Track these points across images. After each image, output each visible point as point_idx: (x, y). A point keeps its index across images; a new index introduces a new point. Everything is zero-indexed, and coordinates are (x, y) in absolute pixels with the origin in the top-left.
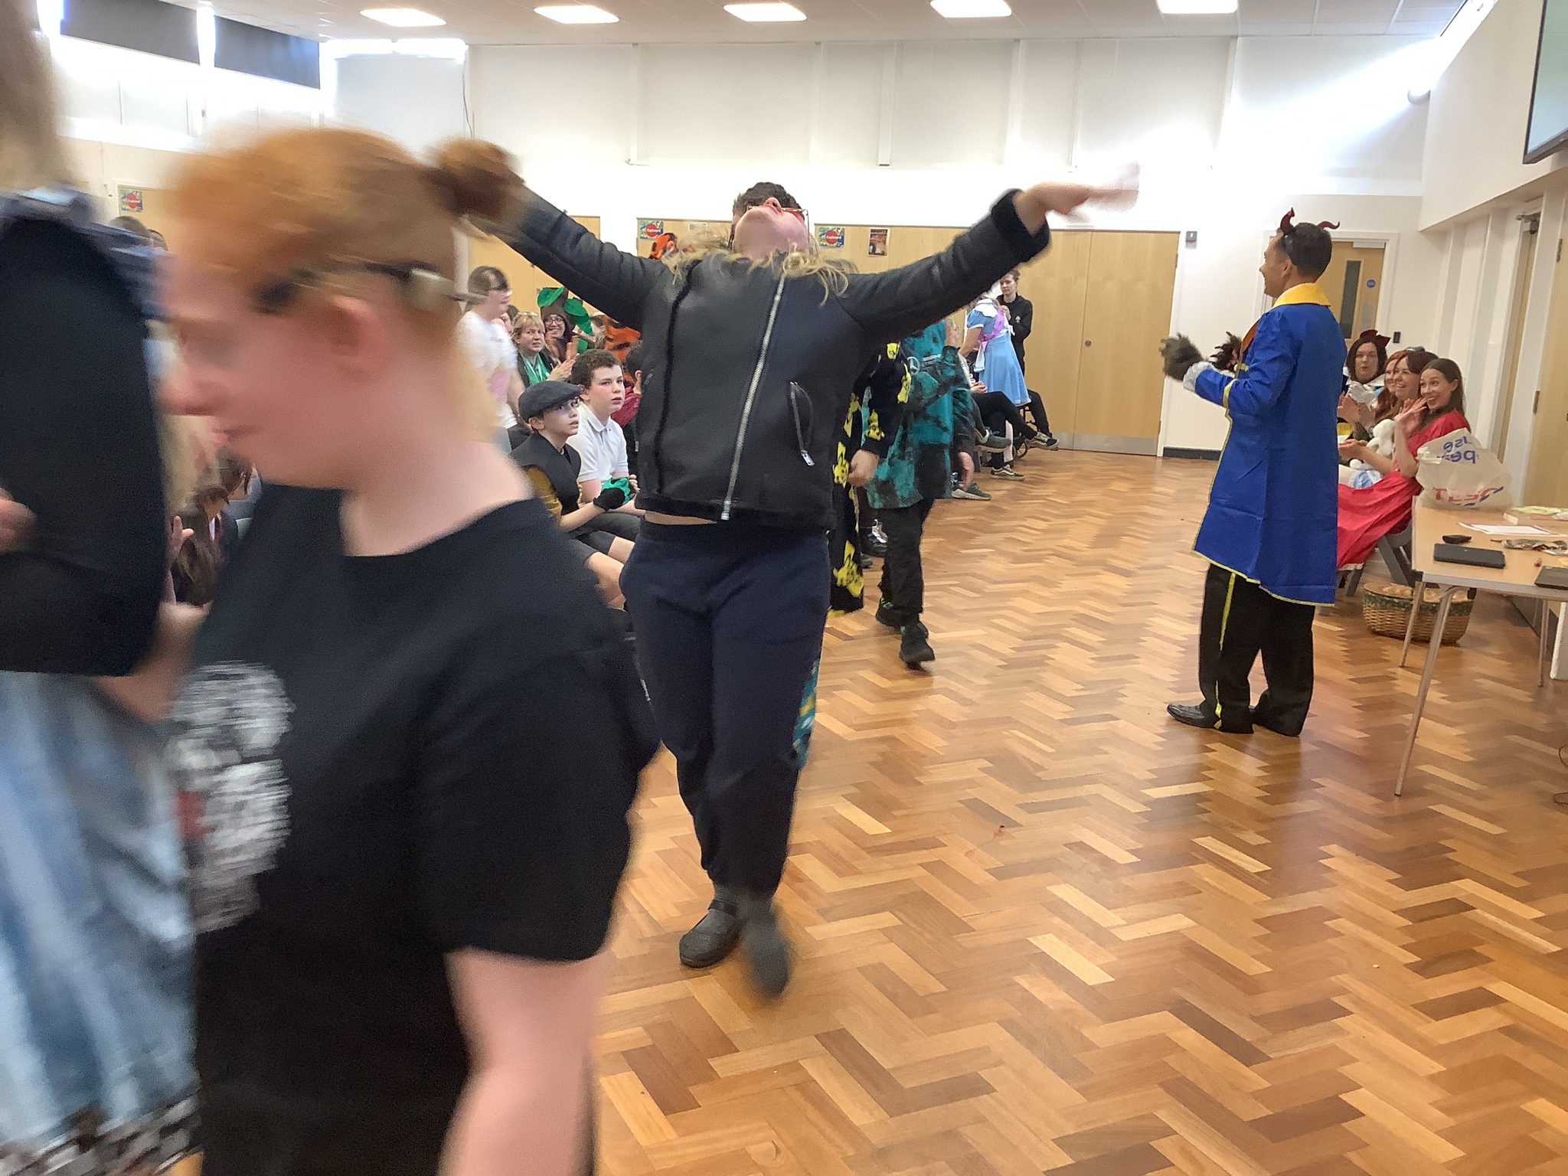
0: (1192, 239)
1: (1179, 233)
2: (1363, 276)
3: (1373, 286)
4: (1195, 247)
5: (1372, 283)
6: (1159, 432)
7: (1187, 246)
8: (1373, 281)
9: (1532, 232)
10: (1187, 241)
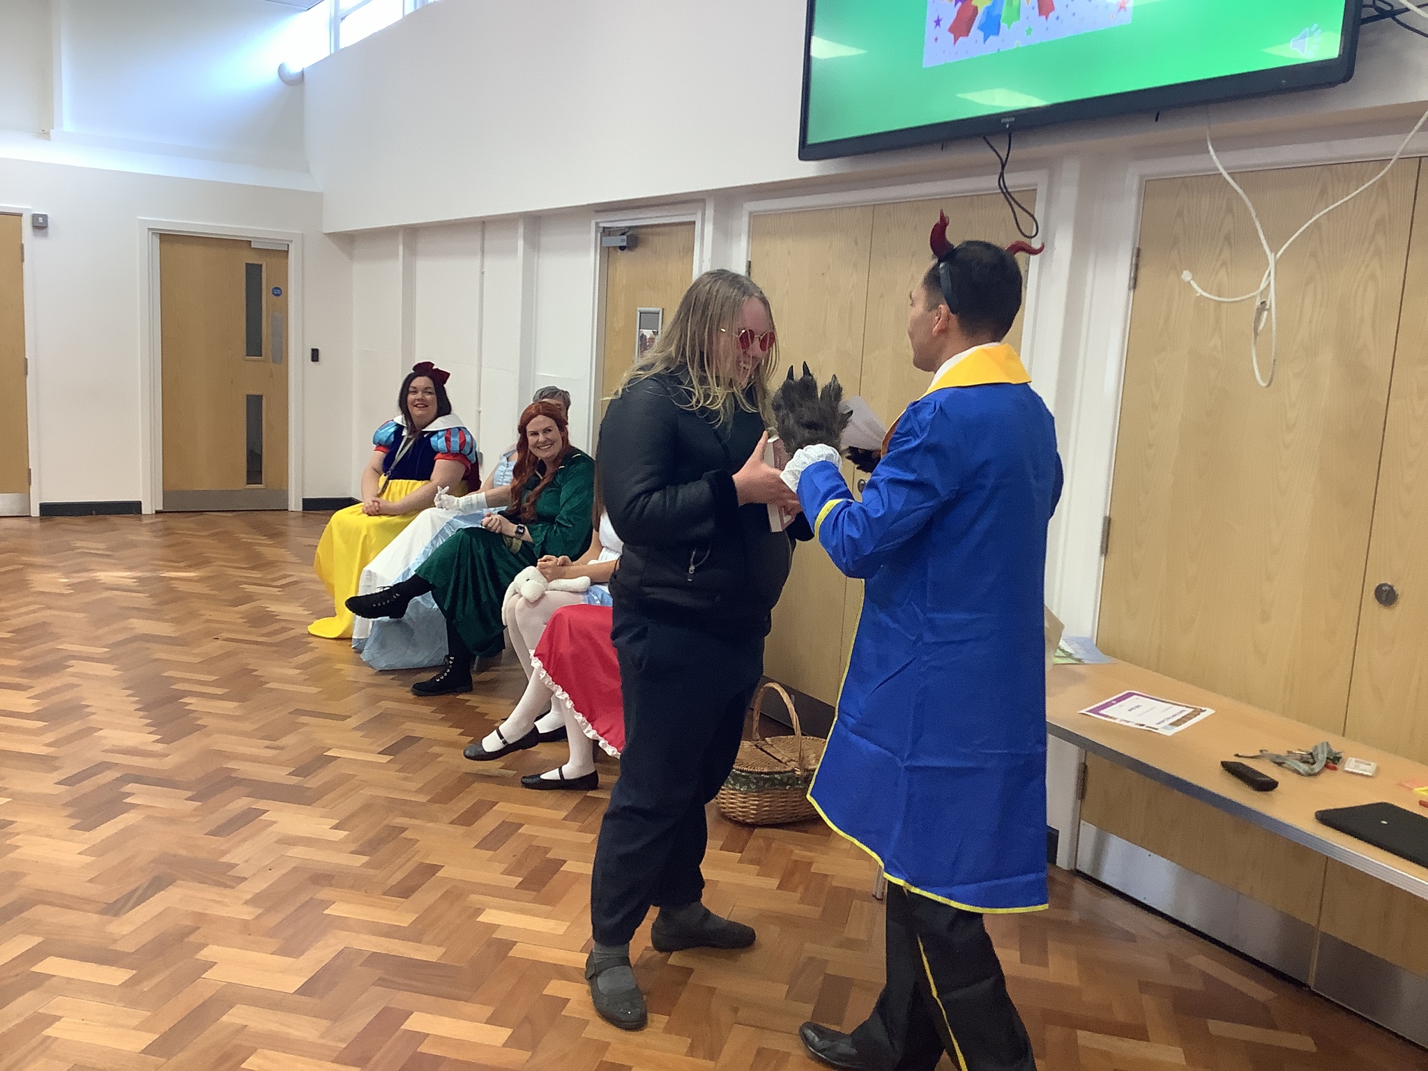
0: (40, 225)
1: (21, 215)
2: (267, 284)
3: (278, 295)
4: (46, 235)
5: (277, 292)
6: (30, 484)
7: (35, 235)
8: (278, 288)
9: (622, 248)
10: (33, 226)
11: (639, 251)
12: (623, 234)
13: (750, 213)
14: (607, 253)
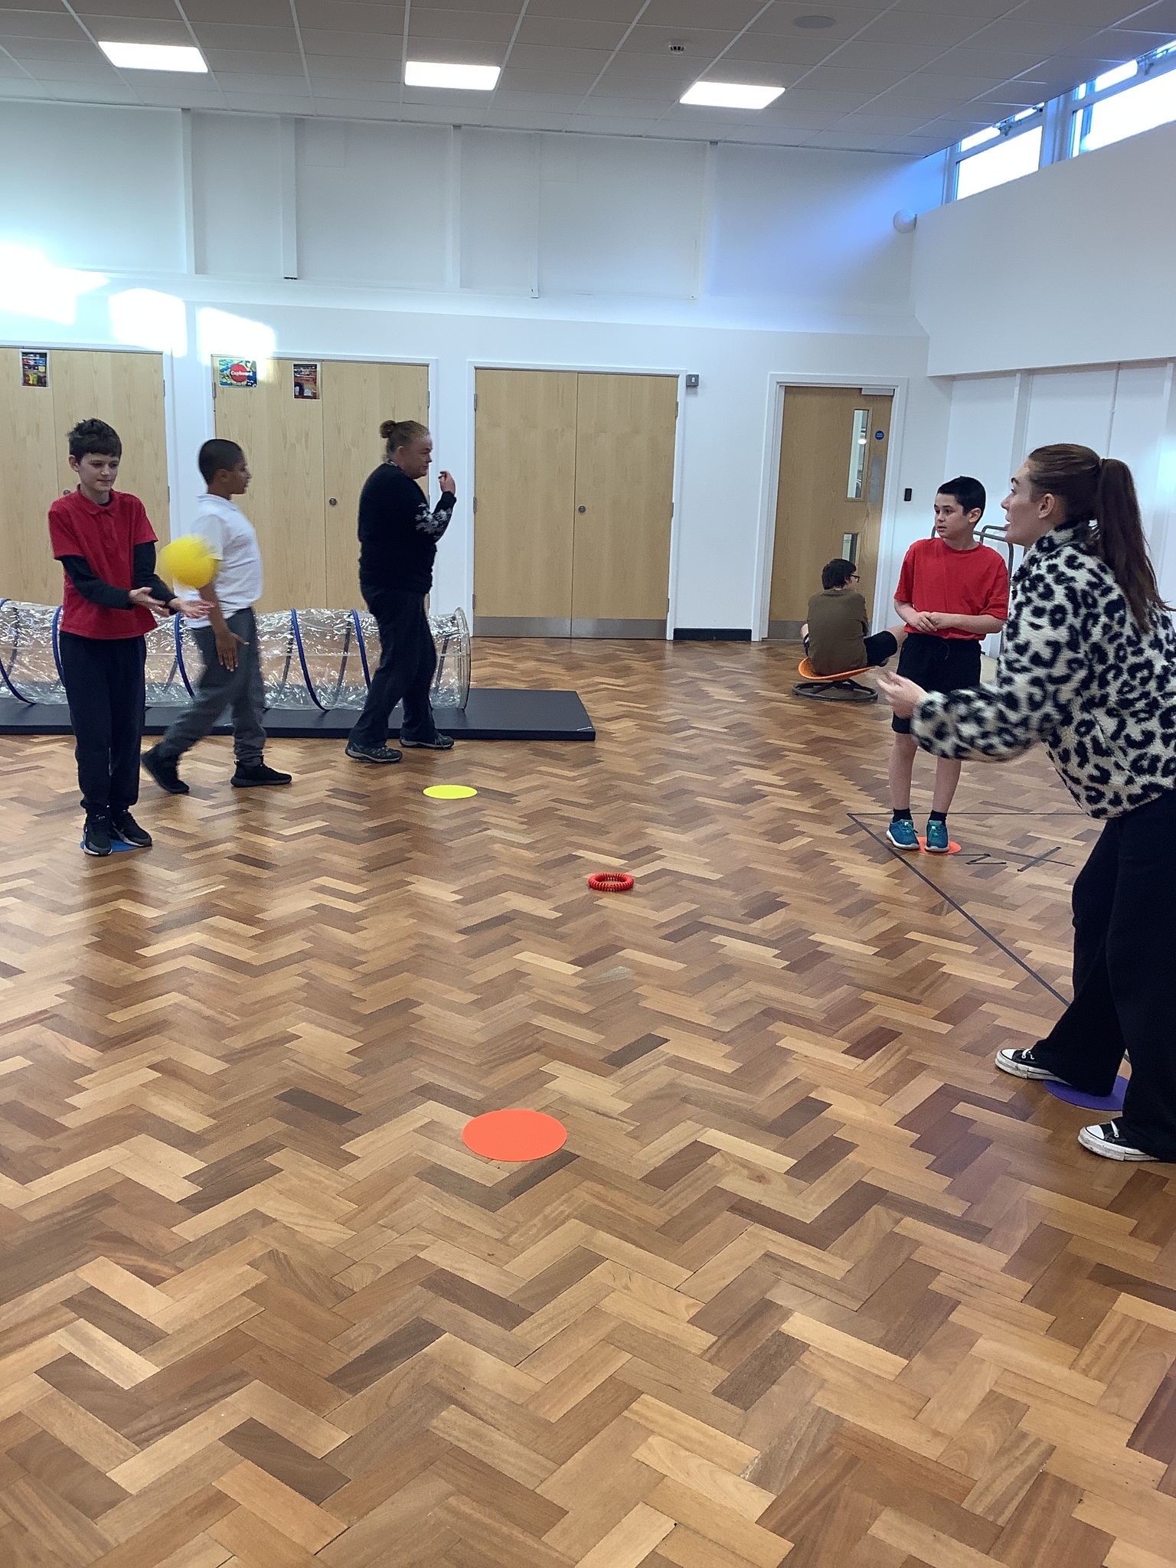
0: (693, 383)
1: (677, 376)
3: (880, 438)
4: (696, 393)
5: (880, 435)
6: (668, 611)
7: (687, 393)
8: (881, 432)
10: (687, 386)
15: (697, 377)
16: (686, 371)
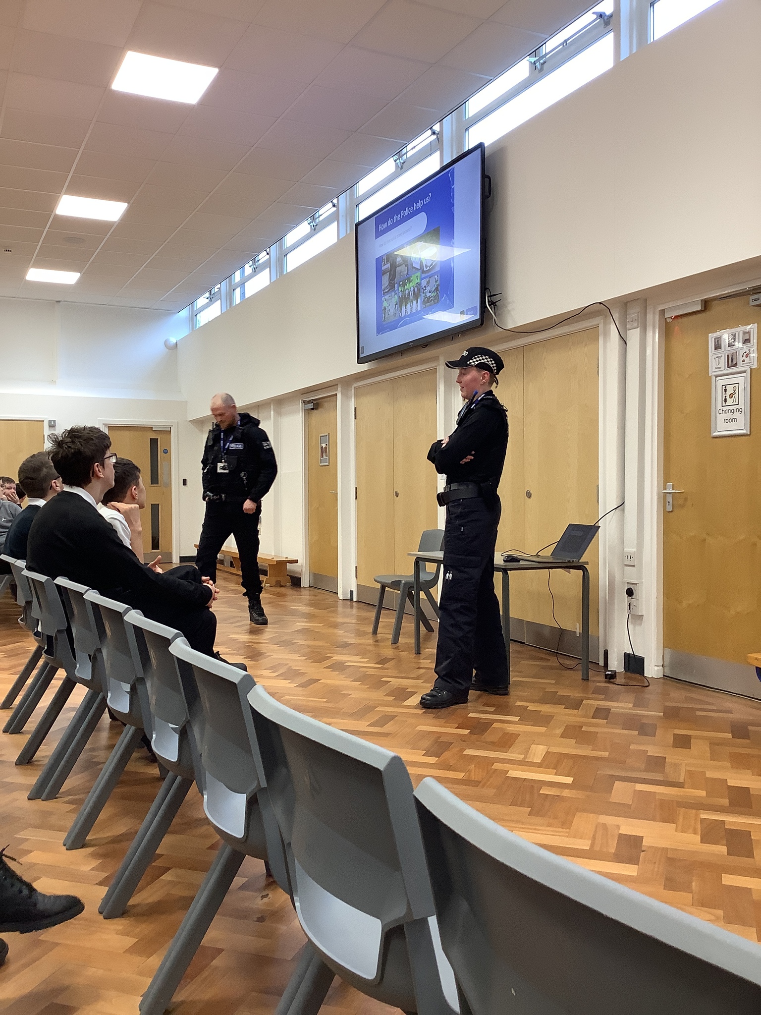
0: (52, 425)
1: (43, 421)
2: (161, 448)
5: (166, 451)
7: (50, 430)
9: (312, 409)
10: (49, 426)
11: (320, 410)
12: (312, 402)
13: (355, 387)
14: (308, 412)
15: (54, 421)
16: (48, 418)
